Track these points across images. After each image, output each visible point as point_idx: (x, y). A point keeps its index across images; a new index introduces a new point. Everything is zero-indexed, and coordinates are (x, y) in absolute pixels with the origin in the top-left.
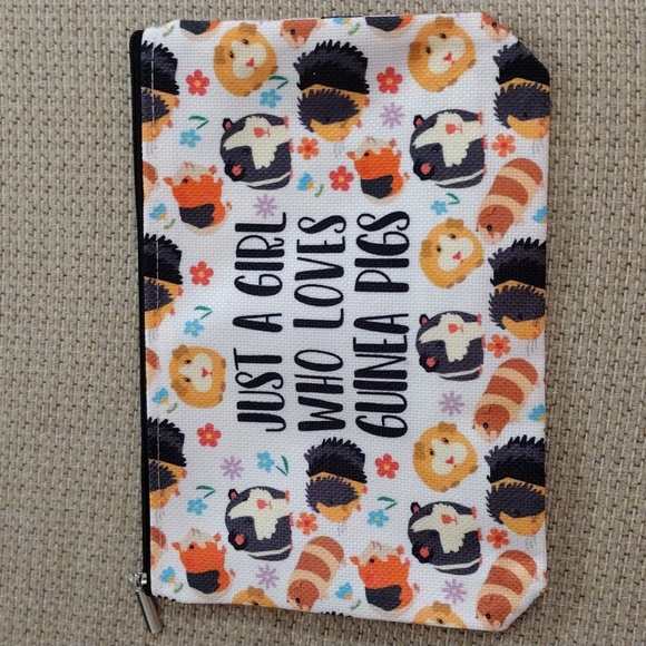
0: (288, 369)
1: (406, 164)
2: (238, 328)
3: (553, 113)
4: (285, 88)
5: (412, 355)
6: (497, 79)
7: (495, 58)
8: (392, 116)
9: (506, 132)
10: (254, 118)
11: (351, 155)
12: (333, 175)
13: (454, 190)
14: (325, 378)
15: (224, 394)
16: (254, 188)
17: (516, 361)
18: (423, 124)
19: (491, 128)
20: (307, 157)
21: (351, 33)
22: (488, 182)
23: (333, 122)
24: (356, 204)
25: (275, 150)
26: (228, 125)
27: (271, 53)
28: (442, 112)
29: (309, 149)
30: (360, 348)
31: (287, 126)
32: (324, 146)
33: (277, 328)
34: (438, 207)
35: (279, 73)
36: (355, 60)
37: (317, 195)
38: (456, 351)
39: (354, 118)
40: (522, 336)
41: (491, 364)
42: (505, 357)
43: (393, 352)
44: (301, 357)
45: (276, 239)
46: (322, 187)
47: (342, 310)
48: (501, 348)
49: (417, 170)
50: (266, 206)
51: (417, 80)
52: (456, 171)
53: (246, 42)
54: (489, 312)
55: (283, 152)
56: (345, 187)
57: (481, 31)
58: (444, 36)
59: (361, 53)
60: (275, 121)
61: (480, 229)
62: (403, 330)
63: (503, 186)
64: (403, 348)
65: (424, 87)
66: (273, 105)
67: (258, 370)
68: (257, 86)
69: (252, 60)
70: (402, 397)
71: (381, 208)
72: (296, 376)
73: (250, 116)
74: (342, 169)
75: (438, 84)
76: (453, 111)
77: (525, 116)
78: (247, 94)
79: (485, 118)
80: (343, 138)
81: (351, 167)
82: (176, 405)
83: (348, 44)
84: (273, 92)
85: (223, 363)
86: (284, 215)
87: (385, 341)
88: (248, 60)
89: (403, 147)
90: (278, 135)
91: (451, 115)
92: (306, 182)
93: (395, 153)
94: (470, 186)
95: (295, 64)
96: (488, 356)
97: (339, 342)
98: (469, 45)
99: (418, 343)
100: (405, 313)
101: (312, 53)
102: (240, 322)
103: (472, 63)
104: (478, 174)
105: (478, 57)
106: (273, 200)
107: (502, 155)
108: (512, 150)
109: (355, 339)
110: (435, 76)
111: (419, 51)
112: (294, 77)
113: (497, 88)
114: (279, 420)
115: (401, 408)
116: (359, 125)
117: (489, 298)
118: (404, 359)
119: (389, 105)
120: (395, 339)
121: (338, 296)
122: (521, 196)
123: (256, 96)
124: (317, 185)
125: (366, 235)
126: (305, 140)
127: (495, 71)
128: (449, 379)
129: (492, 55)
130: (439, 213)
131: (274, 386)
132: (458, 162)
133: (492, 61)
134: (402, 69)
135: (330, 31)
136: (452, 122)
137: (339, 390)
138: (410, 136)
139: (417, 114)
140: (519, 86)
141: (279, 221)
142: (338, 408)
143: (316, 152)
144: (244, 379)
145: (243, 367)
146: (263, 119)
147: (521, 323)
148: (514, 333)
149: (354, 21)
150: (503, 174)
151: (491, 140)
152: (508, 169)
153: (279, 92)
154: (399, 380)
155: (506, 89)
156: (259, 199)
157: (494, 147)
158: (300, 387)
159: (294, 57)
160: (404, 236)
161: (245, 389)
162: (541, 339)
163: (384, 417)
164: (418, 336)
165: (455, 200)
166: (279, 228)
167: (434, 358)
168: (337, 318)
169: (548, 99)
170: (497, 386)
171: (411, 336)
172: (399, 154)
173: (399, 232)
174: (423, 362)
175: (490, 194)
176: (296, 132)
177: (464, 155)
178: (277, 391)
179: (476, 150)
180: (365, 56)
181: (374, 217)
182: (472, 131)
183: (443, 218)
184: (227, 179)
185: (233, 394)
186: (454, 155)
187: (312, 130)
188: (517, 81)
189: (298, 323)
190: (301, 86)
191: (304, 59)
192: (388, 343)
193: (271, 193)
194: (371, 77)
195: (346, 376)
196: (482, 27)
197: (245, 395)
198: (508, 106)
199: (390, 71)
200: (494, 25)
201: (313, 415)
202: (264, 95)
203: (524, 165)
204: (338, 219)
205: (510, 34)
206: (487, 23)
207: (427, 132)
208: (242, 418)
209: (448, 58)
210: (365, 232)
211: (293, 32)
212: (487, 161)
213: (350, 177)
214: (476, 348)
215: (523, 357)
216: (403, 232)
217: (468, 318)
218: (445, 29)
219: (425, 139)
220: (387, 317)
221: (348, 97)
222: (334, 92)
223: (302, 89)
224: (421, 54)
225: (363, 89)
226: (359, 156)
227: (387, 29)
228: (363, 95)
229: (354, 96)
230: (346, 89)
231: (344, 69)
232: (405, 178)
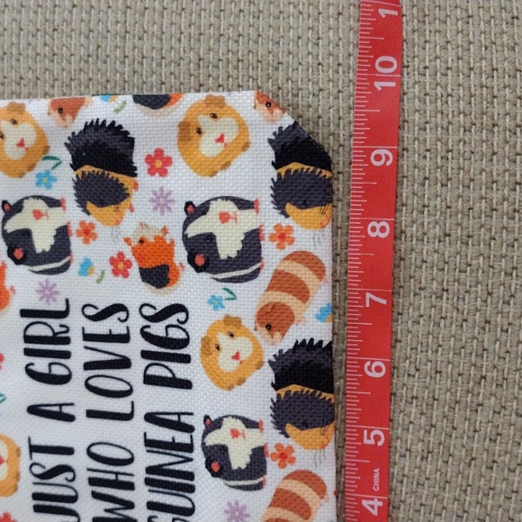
0: (80, 462)
1: (180, 254)
2: (33, 416)
3: (335, 198)
4: (59, 168)
5: (198, 457)
6: (273, 163)
7: (270, 141)
8: (162, 201)
9: (285, 222)
10: (32, 200)
11: (127, 240)
12: (113, 261)
13: (230, 284)
14: (117, 474)
15: (19, 484)
16: (36, 272)
17: (302, 472)
18: (195, 211)
19: (268, 218)
20: (86, 241)
21: (117, 111)
22: (265, 277)
23: (107, 205)
24: (135, 292)
25: (54, 233)
26: (6, 207)
27: (41, 135)
28: (216, 199)
29: (87, 233)
30: (151, 444)
31: (64, 208)
32: (100, 229)
33: (70, 418)
34: (215, 302)
35: (52, 153)
36: (121, 140)
37: (99, 281)
38: (239, 459)
40: (307, 446)
41: (275, 475)
42: (290, 469)
43: (181, 450)
44: (94, 449)
45: (61, 326)
46: (103, 273)
47: (133, 403)
48: (286, 458)
49: (191, 260)
50: (47, 291)
51: (188, 163)
52: (231, 264)
53: (15, 122)
54: (271, 418)
56: (126, 275)
57: (254, 111)
58: (214, 116)
59: (127, 133)
60: (53, 203)
61: (259, 328)
62: (189, 429)
63: (282, 281)
64: (189, 448)
65: (195, 170)
66: (49, 187)
67: (51, 461)
68: (31, 167)
69: (22, 141)
70: (190, 500)
71: (161, 299)
72: (89, 470)
73: (27, 198)
74: (121, 255)
75: (211, 169)
76: (227, 198)
77: (304, 205)
78: (21, 175)
79: (262, 206)
80: (118, 223)
81: (129, 255)
83: (113, 123)
84: (47, 173)
85: (18, 452)
86: (67, 301)
87: (173, 438)
88: (18, 140)
89: (175, 235)
90: (56, 218)
91: (225, 202)
92: (87, 268)
93: (168, 242)
94: (246, 280)
95: (66, 144)
96: (272, 466)
97: (131, 435)
98: (242, 126)
99: (203, 444)
100: (190, 411)
101: (80, 132)
102: (34, 410)
103: (246, 146)
104: (254, 268)
105: (252, 139)
106: (54, 285)
107: (281, 247)
108: (292, 241)
109: (145, 434)
110: (207, 159)
111: (189, 132)
112: (67, 157)
113: (273, 173)
114: (72, 513)
115: (190, 512)
116: (132, 209)
117: (271, 404)
118: (191, 460)
119: (157, 189)
120: (182, 438)
121: (128, 388)
122: (303, 293)
123: (31, 177)
124: (98, 271)
125: (149, 327)
126: (82, 223)
127: (270, 155)
128: (233, 487)
129: (266, 137)
130: (216, 308)
131: (66, 479)
132: (233, 254)
133: (267, 144)
134: (172, 151)
135: (98, 109)
136: (226, 210)
137: (130, 486)
138: (182, 224)
139: (188, 200)
140: (296, 171)
141: (62, 307)
142: (130, 505)
143: (95, 237)
144: (38, 470)
145: (38, 457)
146: (40, 201)
147: (306, 431)
148: (298, 441)
149: (121, 99)
150: (282, 268)
151: (268, 230)
152: (287, 263)
153: (55, 173)
154: (187, 482)
155: (283, 174)
156: (41, 284)
157: (272, 238)
158: (93, 482)
159: (64, 137)
160: (184, 330)
161: (38, 480)
162: (330, 450)
163: (174, 519)
164: (204, 437)
165: (231, 296)
166: (63, 314)
168: (127, 410)
169: (330, 186)
170: (282, 499)
171: (198, 435)
172: (172, 242)
173: (180, 325)
174: (208, 465)
175: (267, 290)
176: (72, 214)
177: (239, 247)
178: (70, 484)
179: (252, 241)
180: (132, 135)
181: (154, 308)
182: (247, 220)
183: (220, 315)
184: (10, 262)
185: (28, 485)
186: (228, 246)
187: (88, 213)
188: (294, 166)
189: (92, 414)
190: (75, 166)
191: (73, 138)
192: (176, 441)
193: (53, 278)
194: (138, 158)
195: (137, 472)
196: (255, 107)
197: (39, 486)
198: (286, 194)
199: (159, 152)
200: (268, 104)
201: (106, 510)
202: (39, 176)
203: (304, 258)
204: (119, 308)
205: (286, 114)
206: (261, 103)
207: (199, 220)
208: (38, 509)
209: (221, 139)
210: (147, 323)
211: (60, 110)
212: (264, 253)
213: (128, 264)
215: (310, 469)
216: (183, 326)
217: (250, 424)
218: (216, 110)
219: (197, 228)
220: (175, 414)
221: (117, 180)
222: (103, 174)
223: (75, 170)
224: (191, 135)
225: (131, 171)
226: (135, 243)
227: (154, 107)
228: (132, 178)
229: (123, 179)
230: (114, 171)
231: (112, 149)
232: (180, 268)
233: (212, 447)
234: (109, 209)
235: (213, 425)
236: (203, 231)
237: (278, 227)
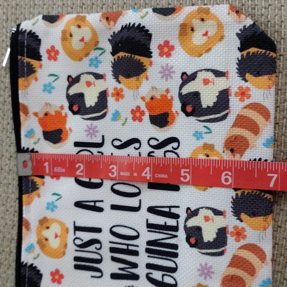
0: (105, 237)
1: (177, 105)
2: (77, 208)
3: (277, 71)
4: (103, 55)
5: (182, 234)
6: (239, 49)
7: (238, 35)
8: (167, 73)
9: (245, 85)
10: (86, 75)
11: (143, 98)
12: (133, 112)
13: (208, 123)
14: (128, 245)
15: (66, 251)
16: (85, 119)
17: (250, 245)
18: (187, 78)
19: (234, 82)
20: (117, 100)
21: (142, 17)
22: (231, 119)
23: (132, 77)
24: (146, 131)
25: (98, 95)
26: (70, 79)
27: (94, 33)
28: (201, 71)
29: (118, 94)
30: (151, 226)
31: (105, 80)
32: (127, 92)
33: (100, 210)
34: (198, 135)
35: (100, 46)
36: (144, 36)
37: (123, 124)
38: (209, 235)
39: (143, 74)
40: (255, 228)
41: (232, 246)
42: (243, 242)
43: (170, 231)
44: (114, 230)
45: (98, 152)
46: (126, 119)
47: (140, 200)
48: (240, 235)
49: (183, 109)
50: (91, 131)
51: (184, 50)
52: (209, 110)
53: (79, 27)
54: (231, 209)
55: (103, 96)
56: (140, 120)
57: (228, 16)
58: (203, 20)
59: (148, 31)
60: (98, 76)
61: (226, 151)
62: (176, 216)
63: (242, 122)
64: (176, 229)
65: (189, 54)
66: (96, 67)
67: (87, 236)
68: (87, 55)
69: (83, 38)
70: (175, 262)
71: (162, 134)
72: (110, 242)
73: (83, 74)
74: (138, 108)
75: (198, 52)
76: (208, 70)
77: (258, 74)
78: (81, 59)
79: (230, 75)
80: (138, 87)
81: (143, 107)
82: (38, 255)
83: (140, 24)
84: (96, 58)
85: (67, 230)
86: (103, 136)
87: (165, 223)
88: (81, 38)
89: (174, 93)
90: (100, 85)
91: (207, 73)
92: (116, 116)
93: (169, 98)
94: (219, 121)
95: (109, 40)
96: (230, 239)
97: (138, 221)
98: (220, 26)
99: (185, 226)
100: (177, 205)
101: (119, 32)
102: (79, 204)
103: (222, 38)
104: (224, 113)
105: (226, 33)
106: (96, 127)
107: (242, 100)
108: (249, 97)
109: (147, 220)
110: (196, 46)
111: (186, 30)
112: (109, 48)
113: (239, 55)
114: (98, 270)
115: (174, 270)
116: (147, 78)
117: (232, 200)
118: (176, 236)
119: (164, 65)
120: (171, 222)
121: (138, 191)
122: (255, 129)
123: (86, 60)
124: (123, 118)
125: (153, 152)
126: (115, 89)
127: (238, 43)
128: (204, 254)
129: (235, 32)
130: (198, 139)
131: (96, 248)
132: (211, 104)
133: (235, 37)
134: (175, 41)
135: (130, 17)
136: (208, 77)
137: (136, 253)
138: (178, 86)
139: (184, 71)
140: (253, 53)
141: (99, 141)
142: (135, 266)
143: (122, 97)
144: (78, 242)
145: (79, 234)
146: (91, 75)
147: (254, 219)
148: (249, 225)
149: (144, 11)
150: (242, 113)
151: (234, 90)
152: (245, 110)
153: (100, 58)
154: (173, 251)
155: (245, 55)
156: (88, 126)
157: (236, 94)
158: (112, 250)
159: (109, 35)
160: (176, 154)
161: (78, 249)
162: (270, 230)
163: (163, 275)
164: (186, 222)
165: (208, 131)
166: (100, 145)
167: (195, 237)
168: (137, 205)
169: (275, 62)
170: (236, 262)
171: (181, 221)
172: (172, 98)
173: (174, 151)
174: (188, 240)
175: (232, 127)
176: (110, 83)
177: (215, 100)
178: (98, 251)
179: (224, 96)
180: (150, 32)
181: (158, 140)
182: (221, 84)
183: (201, 143)
184: (70, 113)
185: (72, 252)
186: (208, 99)
187: (120, 82)
188: (253, 50)
189: (114, 207)
190: (113, 54)
191: (114, 35)
192: (167, 224)
193: (95, 123)
194: (154, 47)
195: (141, 244)
196: (229, 14)
197: (78, 252)
198: (246, 67)
199: (167, 43)
200: (237, 12)
201: (120, 269)
202: (91, 60)
203: (257, 107)
204: (136, 141)
206: (233, 11)
207: (190, 84)
208: (77, 267)
209: (206, 34)
210: (153, 150)
211: (107, 19)
212: (231, 104)
213: (143, 113)
214: (222, 234)
215: (256, 243)
216: (176, 151)
217: (217, 212)
218: (204, 16)
219: (189, 88)
220: (167, 207)
221: (139, 60)
222: (131, 57)
223: (113, 55)
224: (187, 32)
225: (148, 54)
226: (148, 99)
227: (165, 15)
228: (149, 59)
229: (143, 59)
230: (138, 55)
231: (137, 41)
232: (176, 115)
233: (191, 228)
234: (133, 80)
235: (192, 213)
236: (192, 91)
237: (240, 88)
